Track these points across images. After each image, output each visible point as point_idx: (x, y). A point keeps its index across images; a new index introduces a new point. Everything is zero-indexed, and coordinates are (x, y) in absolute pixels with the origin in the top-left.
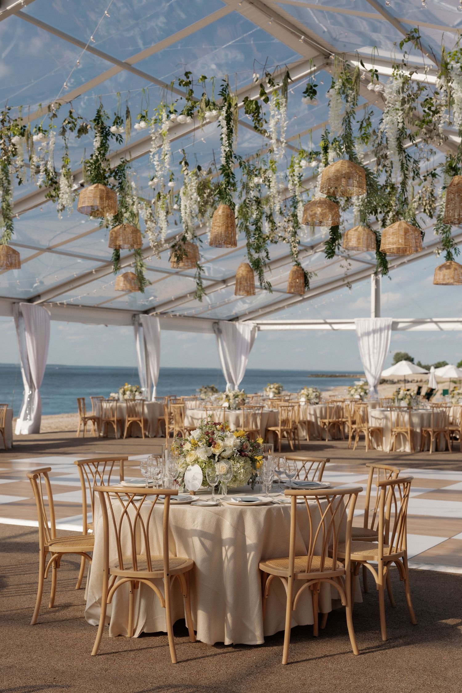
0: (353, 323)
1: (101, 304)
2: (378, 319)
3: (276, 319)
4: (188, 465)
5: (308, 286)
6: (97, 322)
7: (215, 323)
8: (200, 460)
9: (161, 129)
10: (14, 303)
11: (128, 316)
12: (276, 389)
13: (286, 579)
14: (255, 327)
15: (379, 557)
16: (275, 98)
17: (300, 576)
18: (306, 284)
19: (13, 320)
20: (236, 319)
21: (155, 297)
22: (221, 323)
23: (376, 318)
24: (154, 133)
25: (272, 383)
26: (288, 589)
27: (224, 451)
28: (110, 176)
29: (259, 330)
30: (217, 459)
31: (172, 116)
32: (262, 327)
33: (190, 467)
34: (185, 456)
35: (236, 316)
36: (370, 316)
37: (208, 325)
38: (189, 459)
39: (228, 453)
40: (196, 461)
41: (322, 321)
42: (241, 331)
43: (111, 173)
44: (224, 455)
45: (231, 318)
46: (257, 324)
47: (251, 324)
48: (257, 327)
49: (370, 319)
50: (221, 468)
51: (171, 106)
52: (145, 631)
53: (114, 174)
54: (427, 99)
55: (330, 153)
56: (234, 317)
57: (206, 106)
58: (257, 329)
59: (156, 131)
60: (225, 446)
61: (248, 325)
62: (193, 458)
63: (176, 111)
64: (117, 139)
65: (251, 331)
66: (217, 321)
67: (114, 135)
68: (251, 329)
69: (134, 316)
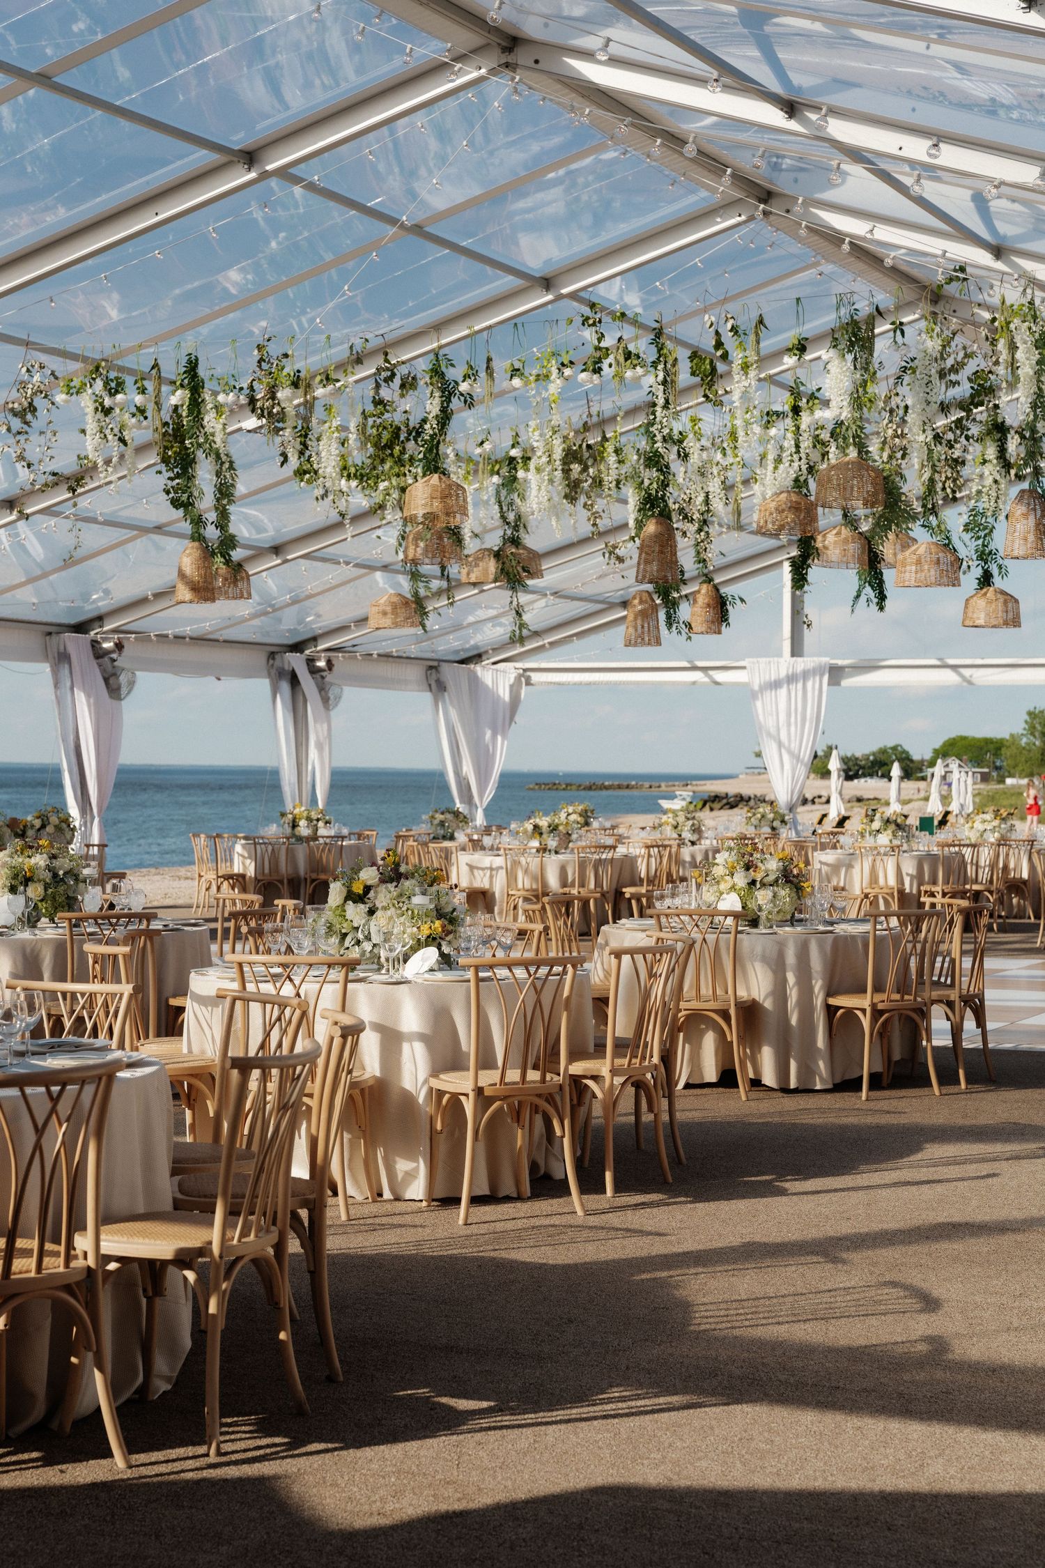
0: (744, 668)
1: (211, 633)
2: (799, 659)
3: (572, 660)
4: (722, 894)
5: (726, 620)
6: (200, 670)
7: (431, 668)
8: (737, 887)
9: (547, 390)
10: (50, 634)
11: (260, 658)
12: (581, 815)
13: (864, 1011)
14: (519, 677)
15: (957, 995)
16: (740, 355)
17: (880, 1006)
18: (723, 617)
19: (48, 670)
20: (477, 657)
21: (318, 616)
22: (445, 668)
23: (795, 658)
24: (534, 396)
25: (571, 803)
26: (866, 1022)
27: (767, 875)
28: (408, 440)
29: (528, 683)
30: (758, 886)
31: (567, 372)
32: (535, 677)
33: (724, 896)
34: (718, 883)
35: (475, 652)
36: (780, 655)
37: (414, 673)
38: (723, 886)
39: (772, 878)
40: (733, 888)
41: (687, 665)
42: (489, 682)
43: (410, 434)
44: (765, 880)
45: (463, 655)
46: (525, 670)
47: (510, 672)
48: (524, 678)
49: (781, 660)
50: (763, 897)
51: (564, 354)
52: (691, 1082)
53: (414, 434)
54: (977, 371)
55: (804, 418)
56: (471, 654)
57: (626, 360)
58: (523, 680)
59: (538, 393)
60: (766, 871)
61: (504, 672)
62: (729, 885)
63: (571, 363)
64: (465, 401)
65: (511, 686)
66: (435, 664)
67: (462, 395)
68: (512, 681)
69: (272, 655)
